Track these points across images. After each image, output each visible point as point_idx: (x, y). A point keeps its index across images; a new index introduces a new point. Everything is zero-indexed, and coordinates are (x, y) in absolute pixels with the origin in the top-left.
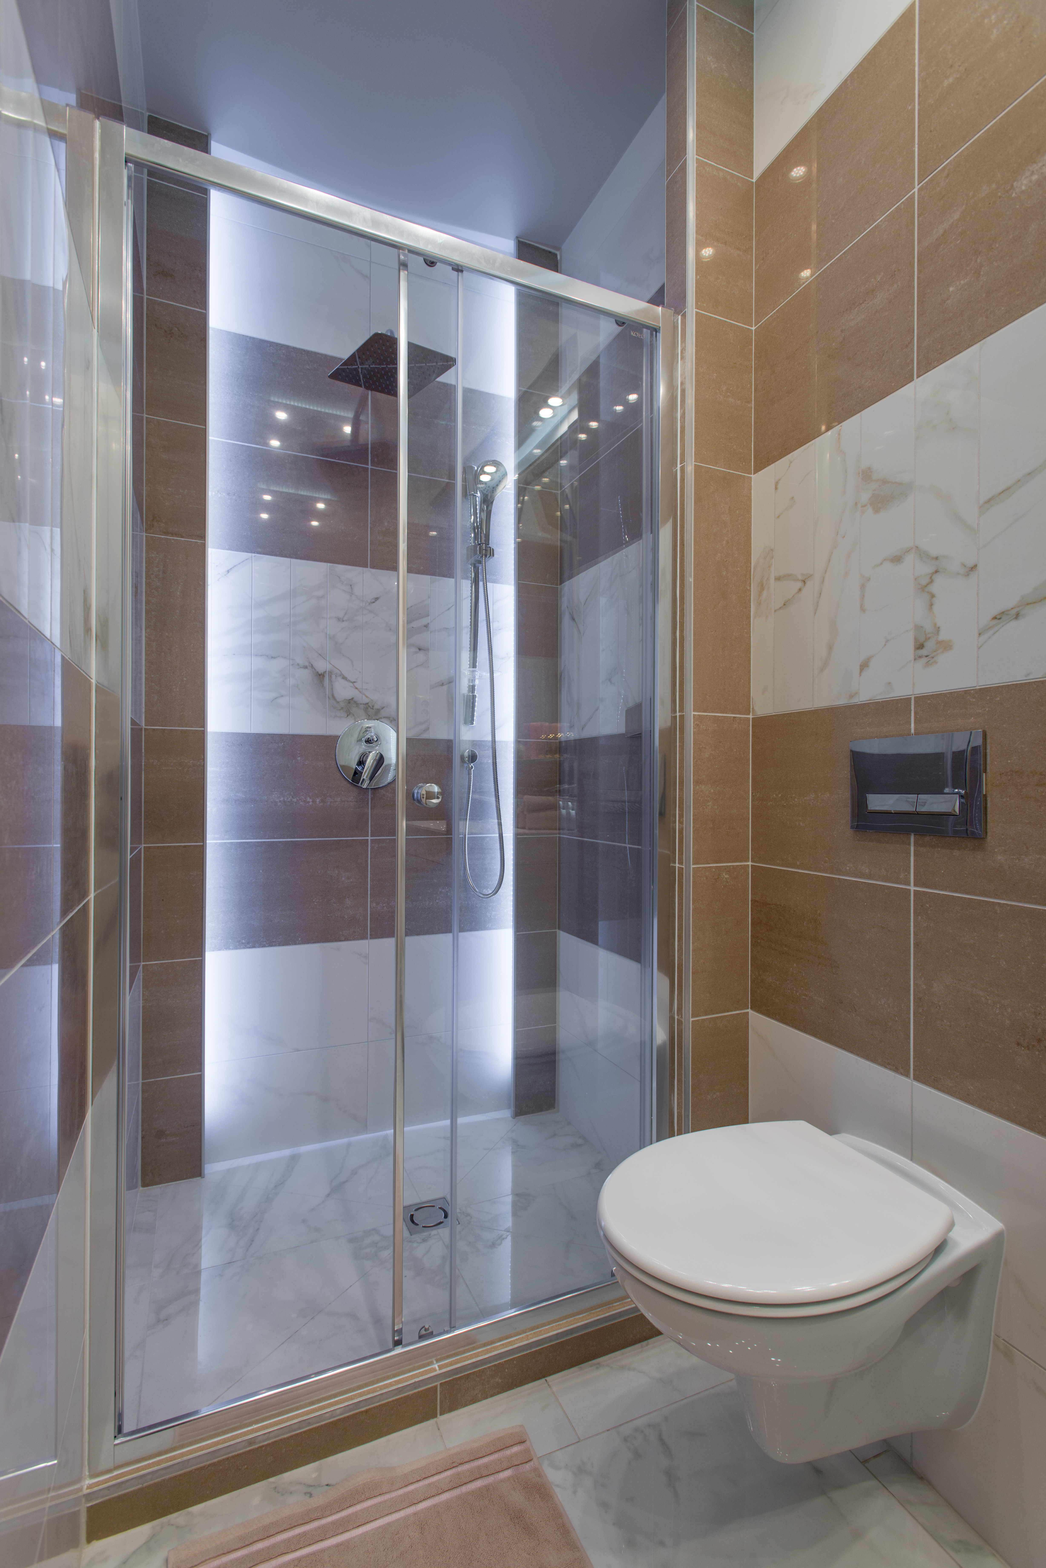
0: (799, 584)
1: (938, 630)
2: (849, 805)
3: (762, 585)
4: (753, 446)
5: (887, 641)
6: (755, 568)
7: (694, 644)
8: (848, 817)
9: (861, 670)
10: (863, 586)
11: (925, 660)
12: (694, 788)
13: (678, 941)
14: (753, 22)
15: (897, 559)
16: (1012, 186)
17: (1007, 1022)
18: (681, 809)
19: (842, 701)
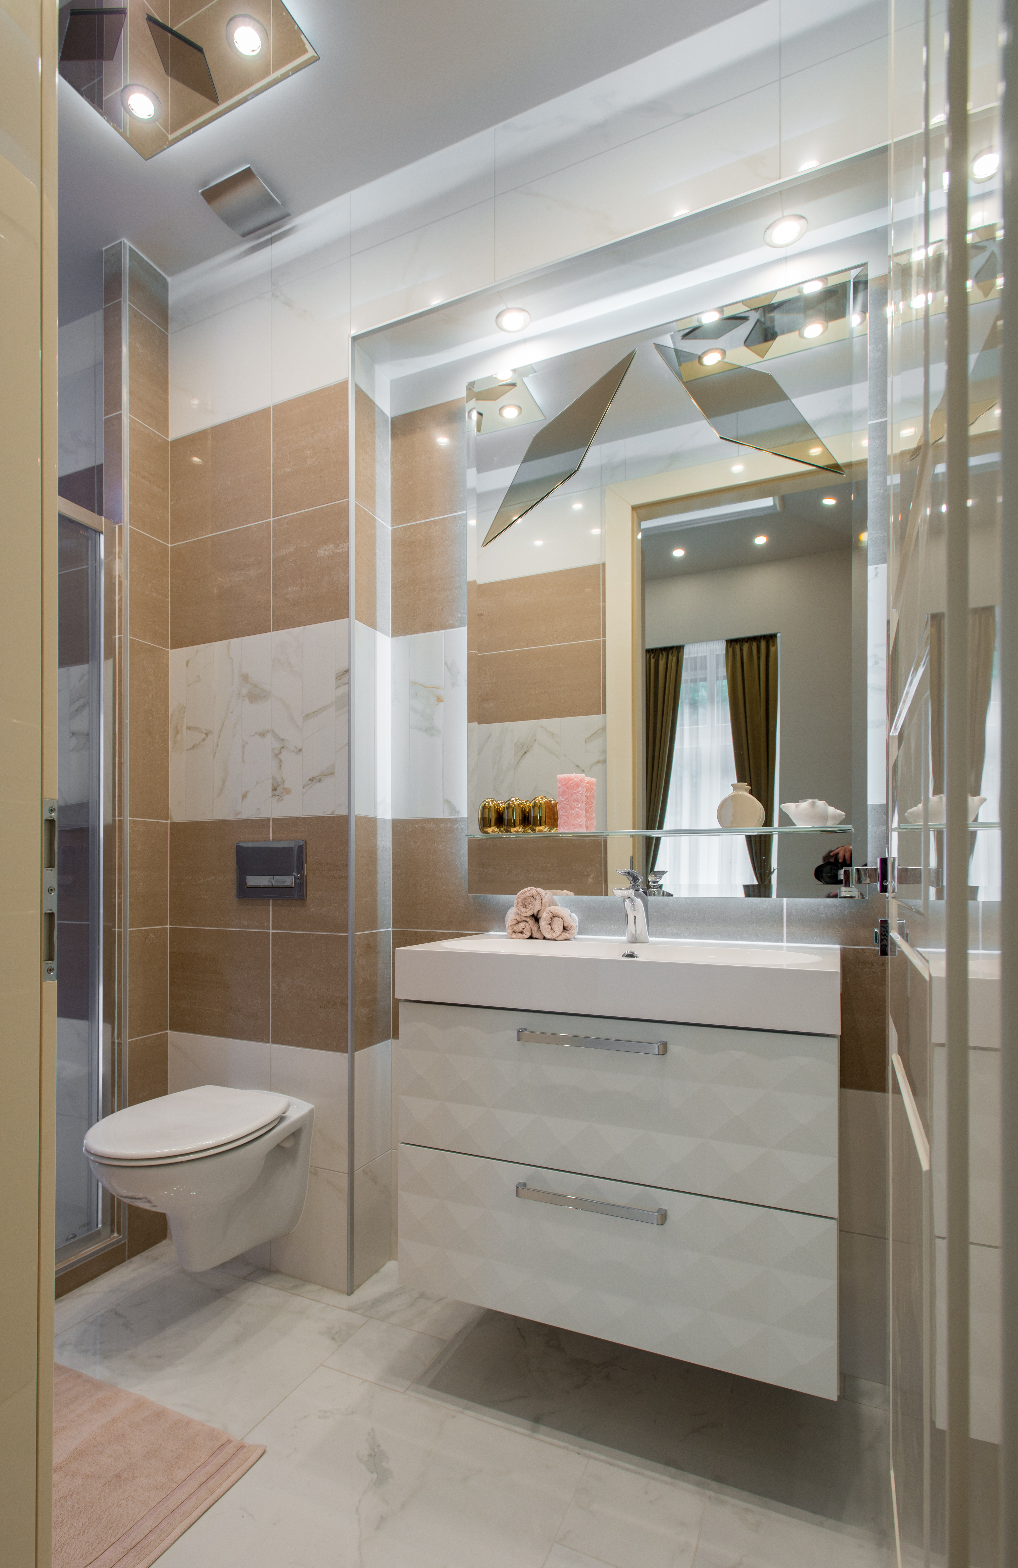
0: (204, 736)
1: (284, 781)
2: (236, 883)
3: (177, 730)
4: (170, 629)
5: (257, 783)
6: (172, 716)
7: (130, 768)
8: (235, 891)
9: (243, 799)
10: (243, 747)
11: (277, 798)
12: (129, 873)
13: (118, 985)
14: (168, 326)
15: (262, 735)
16: (317, 550)
17: (316, 996)
18: (120, 888)
19: (231, 817)
